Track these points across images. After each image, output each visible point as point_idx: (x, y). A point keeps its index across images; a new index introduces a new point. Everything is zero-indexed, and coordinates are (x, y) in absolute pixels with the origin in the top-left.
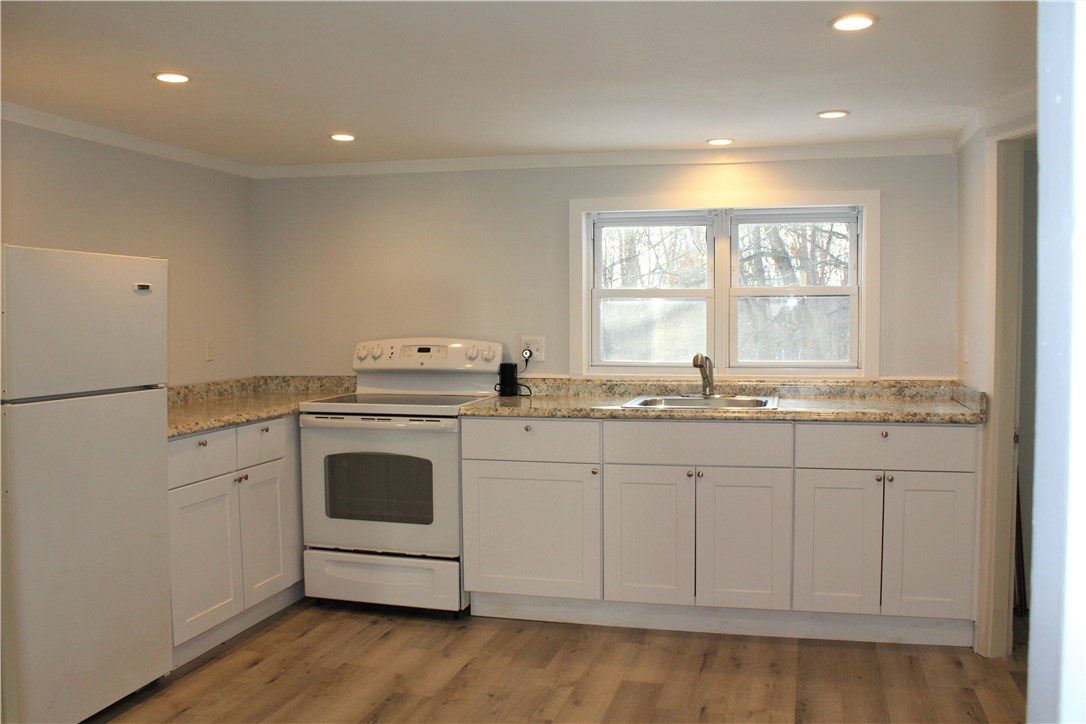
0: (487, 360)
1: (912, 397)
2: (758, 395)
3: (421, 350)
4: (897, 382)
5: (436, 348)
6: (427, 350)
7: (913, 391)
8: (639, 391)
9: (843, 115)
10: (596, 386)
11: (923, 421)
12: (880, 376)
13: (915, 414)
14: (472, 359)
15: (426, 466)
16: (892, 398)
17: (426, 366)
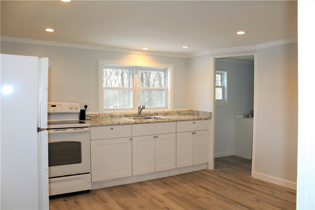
0: (77, 109)
1: (181, 114)
2: (149, 116)
3: (52, 106)
4: (178, 111)
5: (58, 105)
6: (55, 106)
7: (181, 113)
8: (120, 116)
9: (188, 47)
10: (108, 115)
11: (201, 119)
12: (174, 109)
13: (199, 118)
14: (71, 108)
15: (79, 144)
16: (177, 115)
17: (56, 111)
